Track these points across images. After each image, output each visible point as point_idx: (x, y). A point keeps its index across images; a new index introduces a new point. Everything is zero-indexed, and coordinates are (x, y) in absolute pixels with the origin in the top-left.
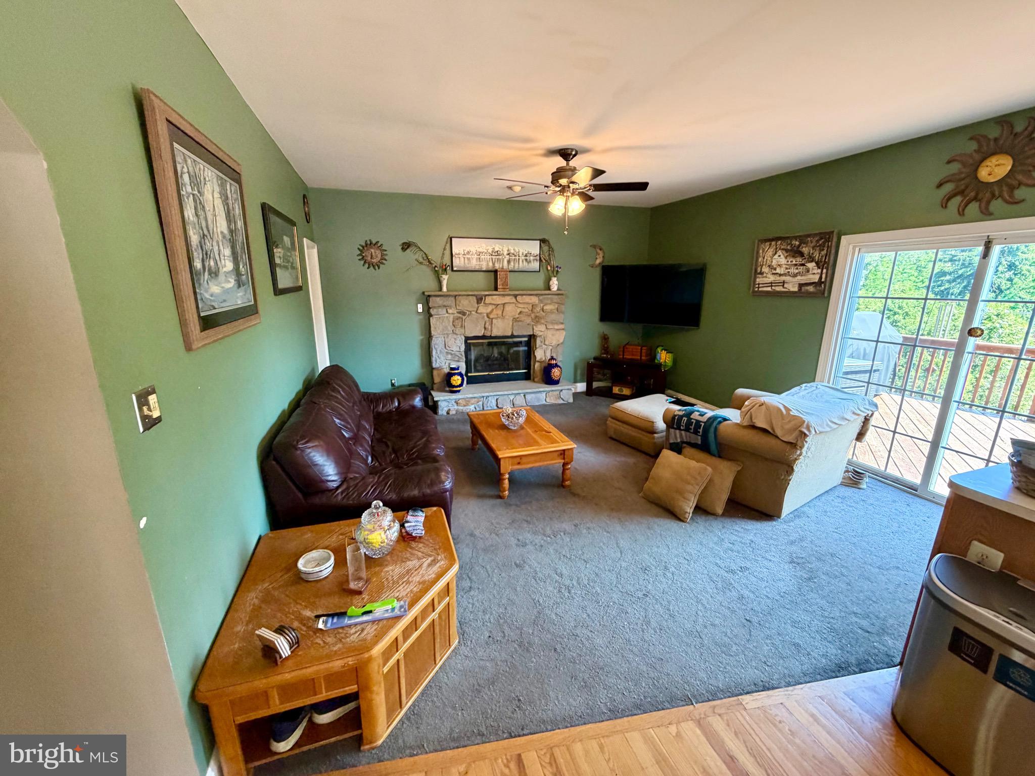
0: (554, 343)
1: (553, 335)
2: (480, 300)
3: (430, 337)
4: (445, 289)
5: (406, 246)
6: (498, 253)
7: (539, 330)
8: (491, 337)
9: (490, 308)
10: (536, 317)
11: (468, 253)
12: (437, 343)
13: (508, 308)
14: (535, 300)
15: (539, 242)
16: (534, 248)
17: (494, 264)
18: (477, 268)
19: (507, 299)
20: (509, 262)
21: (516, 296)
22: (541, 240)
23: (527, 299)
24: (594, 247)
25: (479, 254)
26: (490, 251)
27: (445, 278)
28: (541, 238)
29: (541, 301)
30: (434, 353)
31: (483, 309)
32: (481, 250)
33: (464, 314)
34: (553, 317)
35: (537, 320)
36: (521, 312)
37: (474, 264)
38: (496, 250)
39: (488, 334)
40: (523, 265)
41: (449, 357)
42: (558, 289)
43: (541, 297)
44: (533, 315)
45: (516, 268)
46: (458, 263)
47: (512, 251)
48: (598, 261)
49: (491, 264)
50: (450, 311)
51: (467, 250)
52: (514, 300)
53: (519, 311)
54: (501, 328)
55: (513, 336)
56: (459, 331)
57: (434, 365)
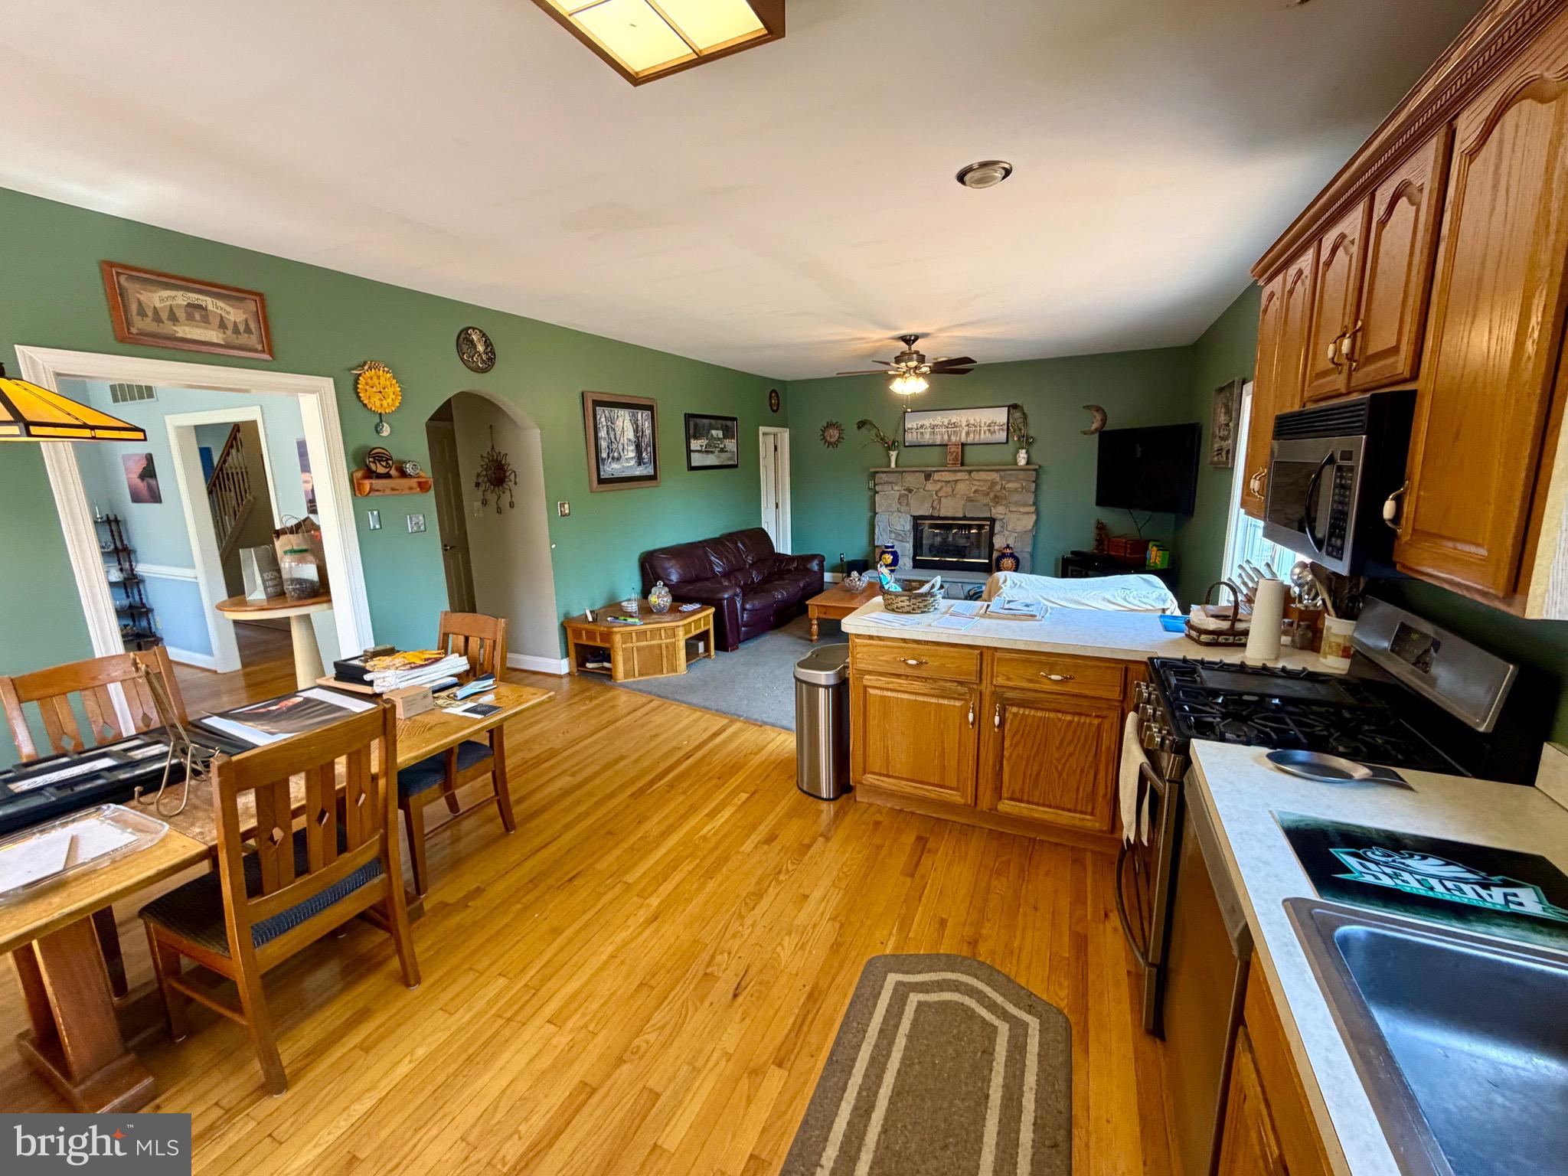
0: (1019, 529)
1: (1019, 519)
2: (928, 477)
3: (875, 513)
4: (893, 465)
5: (861, 424)
6: (955, 425)
7: (998, 512)
8: (939, 518)
9: (939, 485)
10: (996, 496)
11: (922, 427)
12: (881, 520)
13: (961, 486)
14: (995, 476)
15: (1006, 409)
16: (1000, 416)
17: (949, 437)
18: (931, 442)
19: (960, 476)
20: (968, 434)
21: (970, 472)
22: (1009, 407)
23: (983, 475)
24: (1088, 407)
25: (934, 427)
26: (946, 423)
27: (894, 454)
28: (1011, 403)
29: (1002, 478)
30: (877, 531)
31: (930, 486)
32: (936, 423)
33: (910, 491)
34: (1017, 497)
35: (997, 500)
36: (976, 491)
37: (927, 438)
38: (953, 421)
39: (936, 514)
40: (985, 437)
41: (893, 535)
42: (1028, 463)
43: (1002, 473)
44: (992, 495)
45: (976, 440)
46: (910, 438)
47: (972, 422)
48: (1094, 426)
49: (946, 437)
50: (896, 488)
51: (920, 424)
52: (967, 477)
53: (974, 489)
54: (950, 508)
55: (965, 518)
56: (903, 509)
57: (876, 544)
